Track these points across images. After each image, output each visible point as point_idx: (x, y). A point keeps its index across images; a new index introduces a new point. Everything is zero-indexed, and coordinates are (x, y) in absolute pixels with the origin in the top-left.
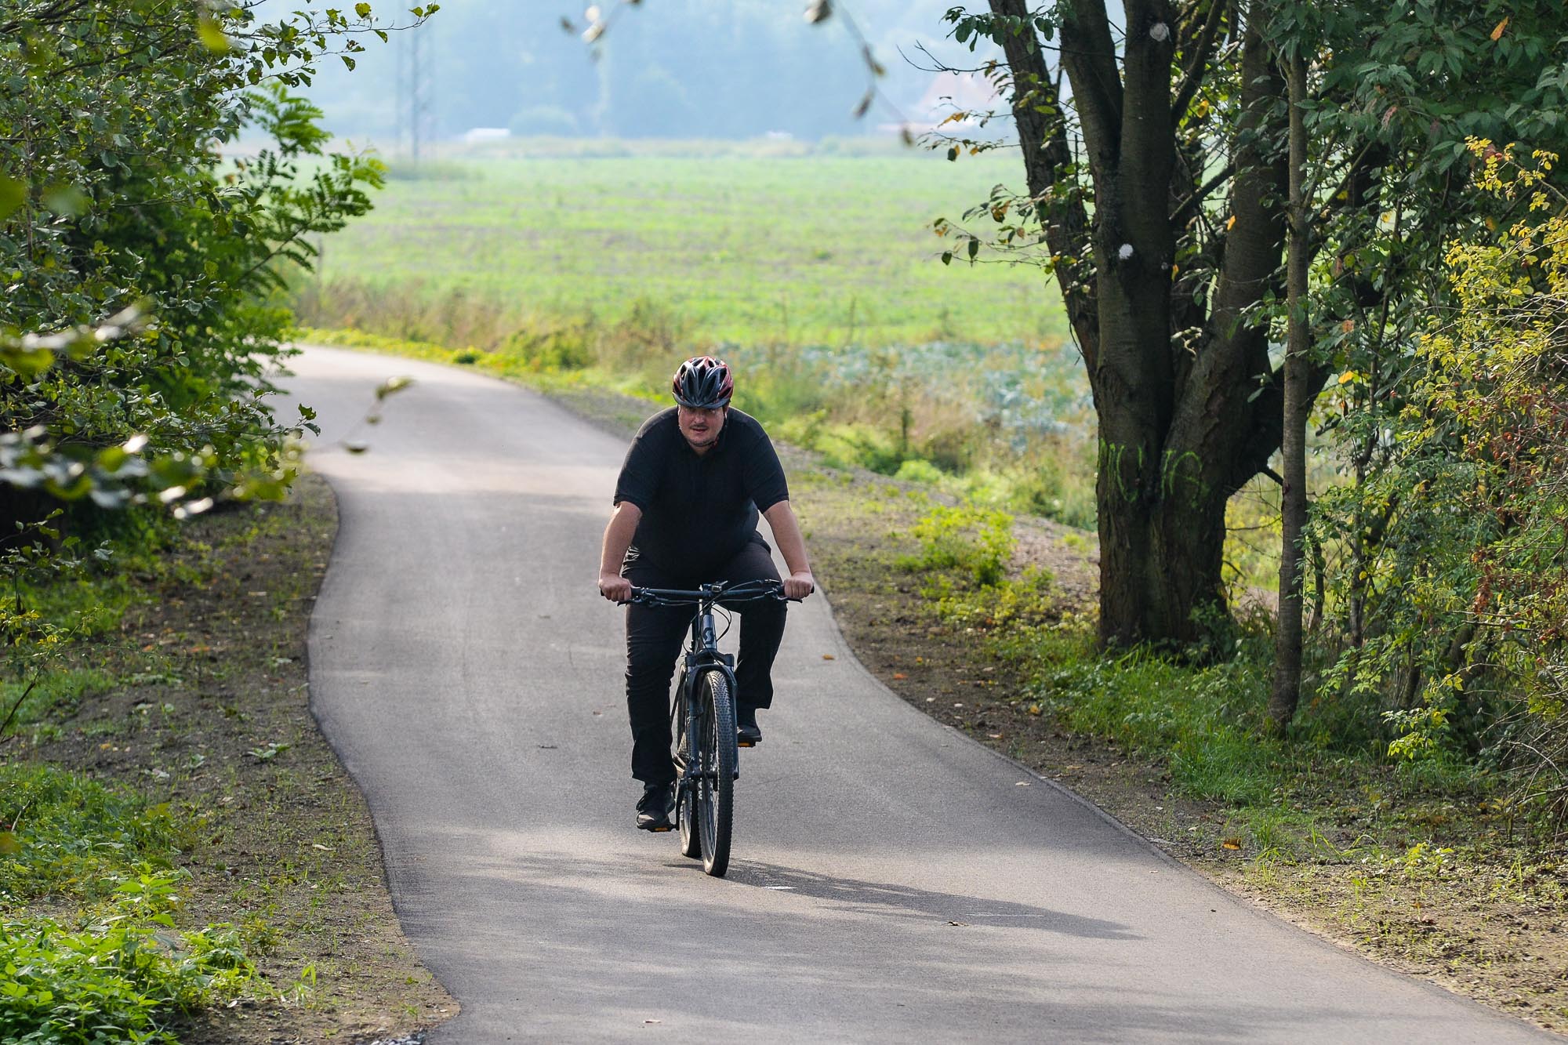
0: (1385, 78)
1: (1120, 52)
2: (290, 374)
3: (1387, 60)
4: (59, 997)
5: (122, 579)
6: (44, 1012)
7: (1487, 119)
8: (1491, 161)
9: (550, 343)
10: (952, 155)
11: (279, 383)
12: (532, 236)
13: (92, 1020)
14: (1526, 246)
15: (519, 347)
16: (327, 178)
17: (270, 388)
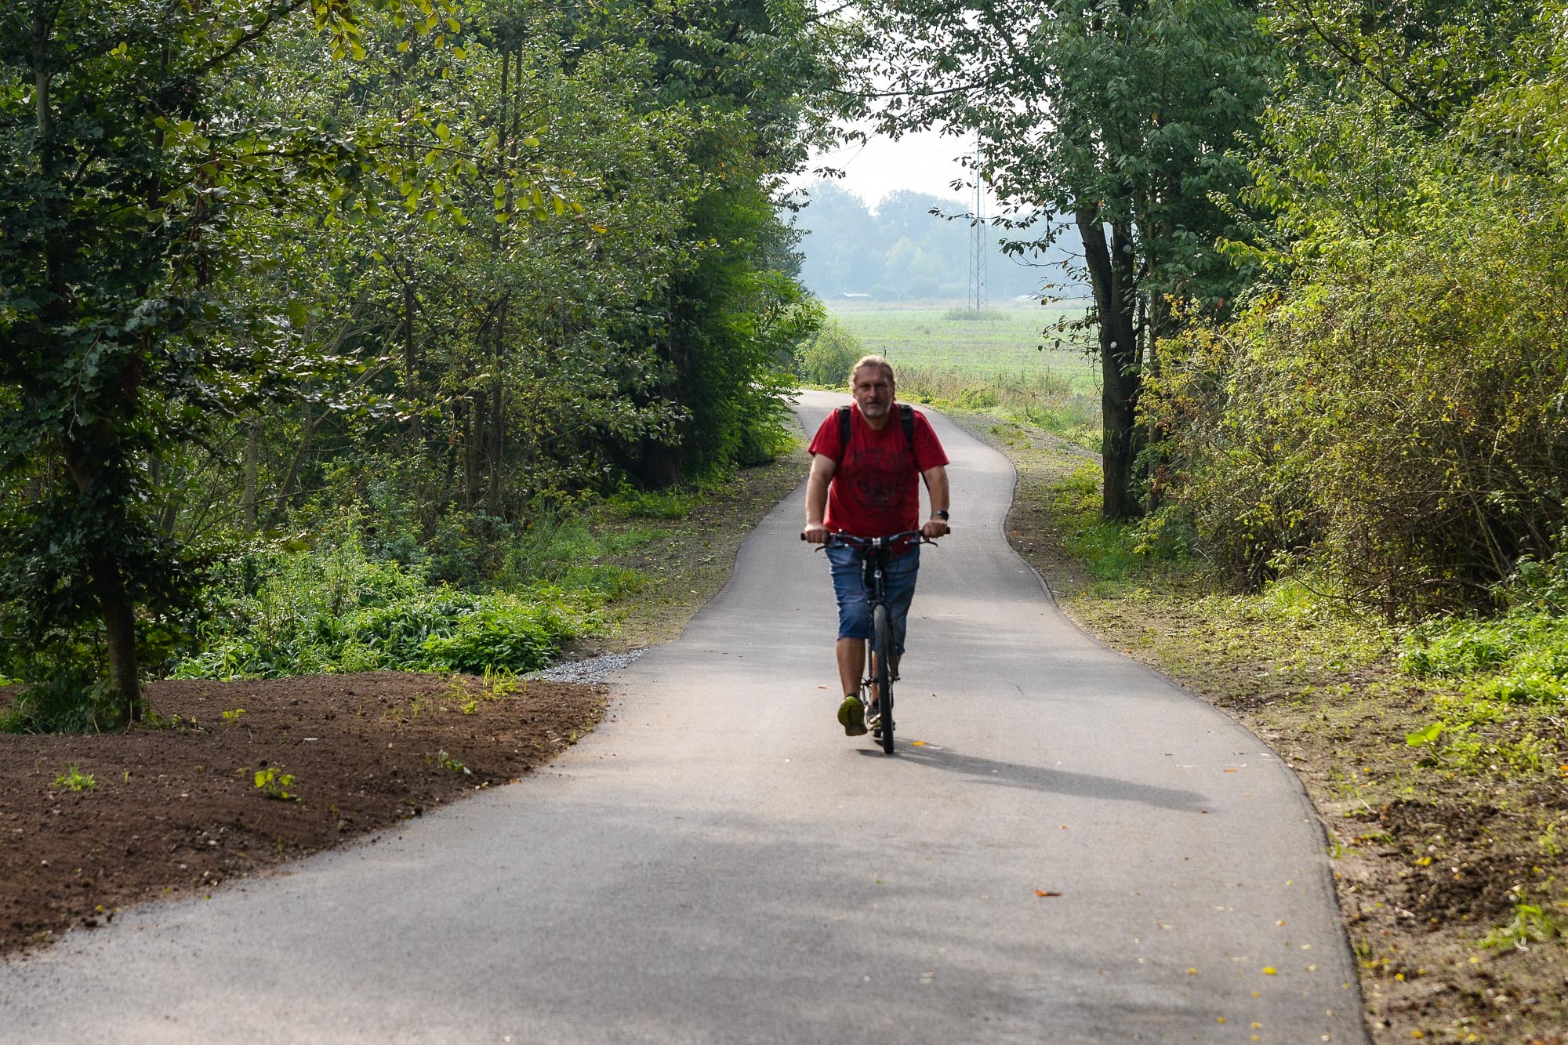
0: (1176, 270)
1: (1111, 256)
2: (798, 404)
3: (1178, 262)
4: (511, 632)
5: (700, 493)
6: (505, 637)
7: (1220, 288)
8: (1174, 304)
9: (979, 394)
10: (1043, 303)
11: (794, 407)
12: (1018, 346)
13: (523, 640)
14: (1189, 339)
15: (964, 396)
16: (800, 314)
17: (789, 411)
